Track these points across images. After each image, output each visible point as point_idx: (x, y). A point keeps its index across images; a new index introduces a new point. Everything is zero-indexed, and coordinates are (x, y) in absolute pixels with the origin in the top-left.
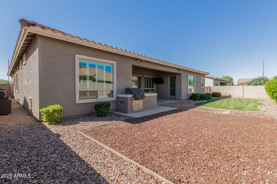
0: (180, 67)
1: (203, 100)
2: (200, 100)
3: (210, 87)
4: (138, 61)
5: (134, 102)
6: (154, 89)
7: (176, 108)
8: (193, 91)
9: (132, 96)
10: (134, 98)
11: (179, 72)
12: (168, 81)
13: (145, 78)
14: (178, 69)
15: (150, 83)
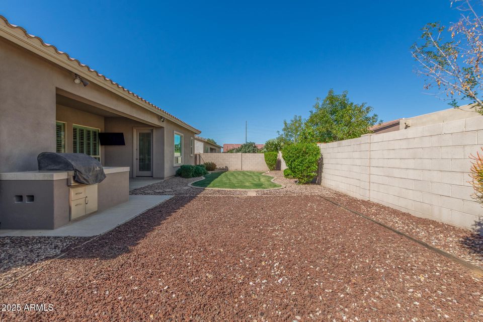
0: (164, 114)
1: (199, 176)
2: (194, 177)
3: (199, 155)
4: (77, 81)
5: (73, 192)
6: (100, 156)
7: (172, 196)
8: (180, 162)
9: (68, 175)
10: (76, 181)
11: (160, 125)
12: (134, 141)
13: (75, 130)
14: (160, 118)
15: (89, 144)
